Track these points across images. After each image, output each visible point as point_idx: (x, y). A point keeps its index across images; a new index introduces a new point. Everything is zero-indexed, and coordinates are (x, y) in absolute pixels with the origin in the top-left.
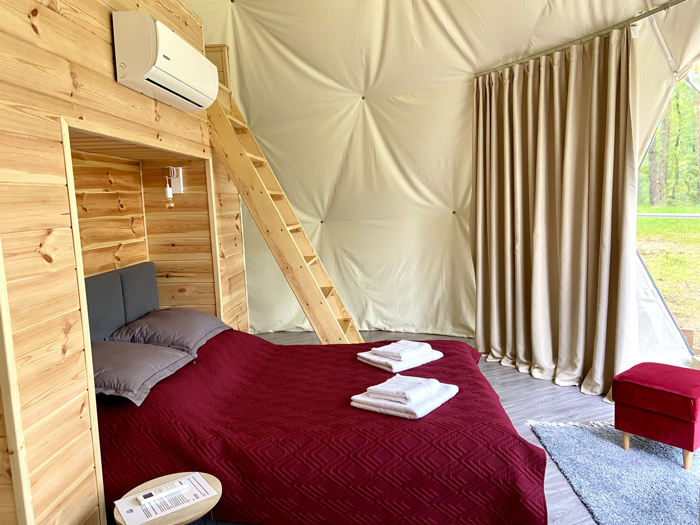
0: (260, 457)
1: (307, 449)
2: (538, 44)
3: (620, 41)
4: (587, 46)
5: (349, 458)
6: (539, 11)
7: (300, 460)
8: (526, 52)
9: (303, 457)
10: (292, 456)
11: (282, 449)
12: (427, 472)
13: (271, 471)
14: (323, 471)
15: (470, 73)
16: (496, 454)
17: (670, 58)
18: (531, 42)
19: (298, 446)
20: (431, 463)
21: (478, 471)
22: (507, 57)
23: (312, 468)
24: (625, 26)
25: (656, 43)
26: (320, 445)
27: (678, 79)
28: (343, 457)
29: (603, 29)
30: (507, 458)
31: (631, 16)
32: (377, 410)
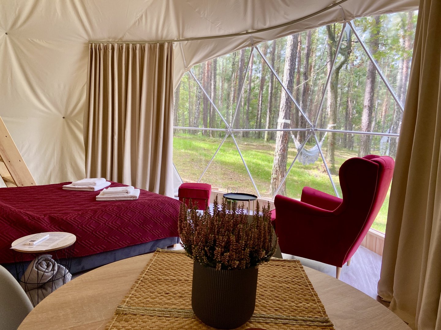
0: (74, 221)
1: (96, 215)
2: (128, 37)
3: (168, 48)
4: (152, 45)
5: (117, 216)
6: (132, 22)
7: (94, 220)
8: (121, 39)
9: (95, 219)
10: (90, 219)
11: (84, 217)
12: (149, 217)
13: (81, 227)
14: (106, 224)
15: (86, 40)
16: (172, 207)
17: (185, 61)
18: (125, 35)
19: (91, 215)
20: (150, 214)
21: (167, 214)
22: (109, 38)
23: (101, 223)
24: (171, 43)
25: (180, 54)
26: (102, 213)
27: (186, 71)
28: (114, 217)
29: (160, 40)
30: (176, 208)
31: (173, 39)
32: (114, 199)
